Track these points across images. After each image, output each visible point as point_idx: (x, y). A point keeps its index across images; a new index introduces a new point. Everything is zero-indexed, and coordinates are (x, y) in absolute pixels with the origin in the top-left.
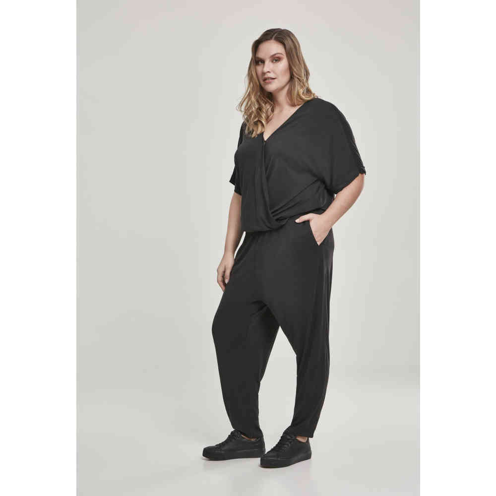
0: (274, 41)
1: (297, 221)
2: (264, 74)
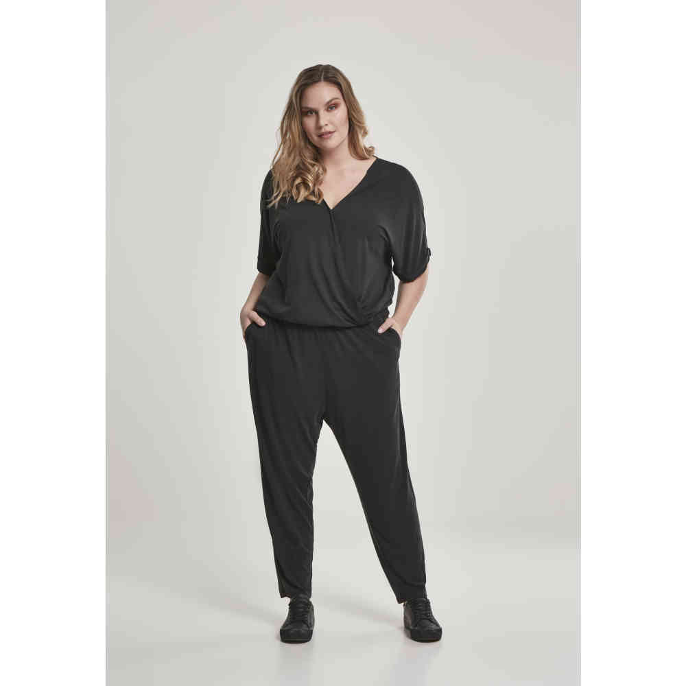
0: (324, 83)
2: (320, 128)
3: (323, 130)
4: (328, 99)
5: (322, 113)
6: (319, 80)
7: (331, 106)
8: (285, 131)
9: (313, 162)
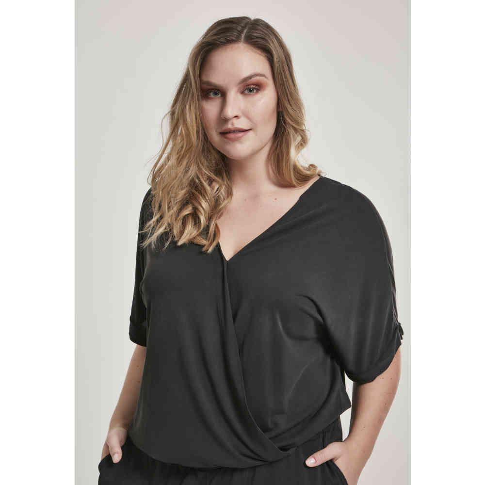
0: (245, 45)
1: (311, 462)
2: (225, 120)
3: (230, 126)
4: (246, 73)
5: (234, 96)
6: (236, 40)
7: (250, 87)
8: (177, 118)
9: (213, 176)
